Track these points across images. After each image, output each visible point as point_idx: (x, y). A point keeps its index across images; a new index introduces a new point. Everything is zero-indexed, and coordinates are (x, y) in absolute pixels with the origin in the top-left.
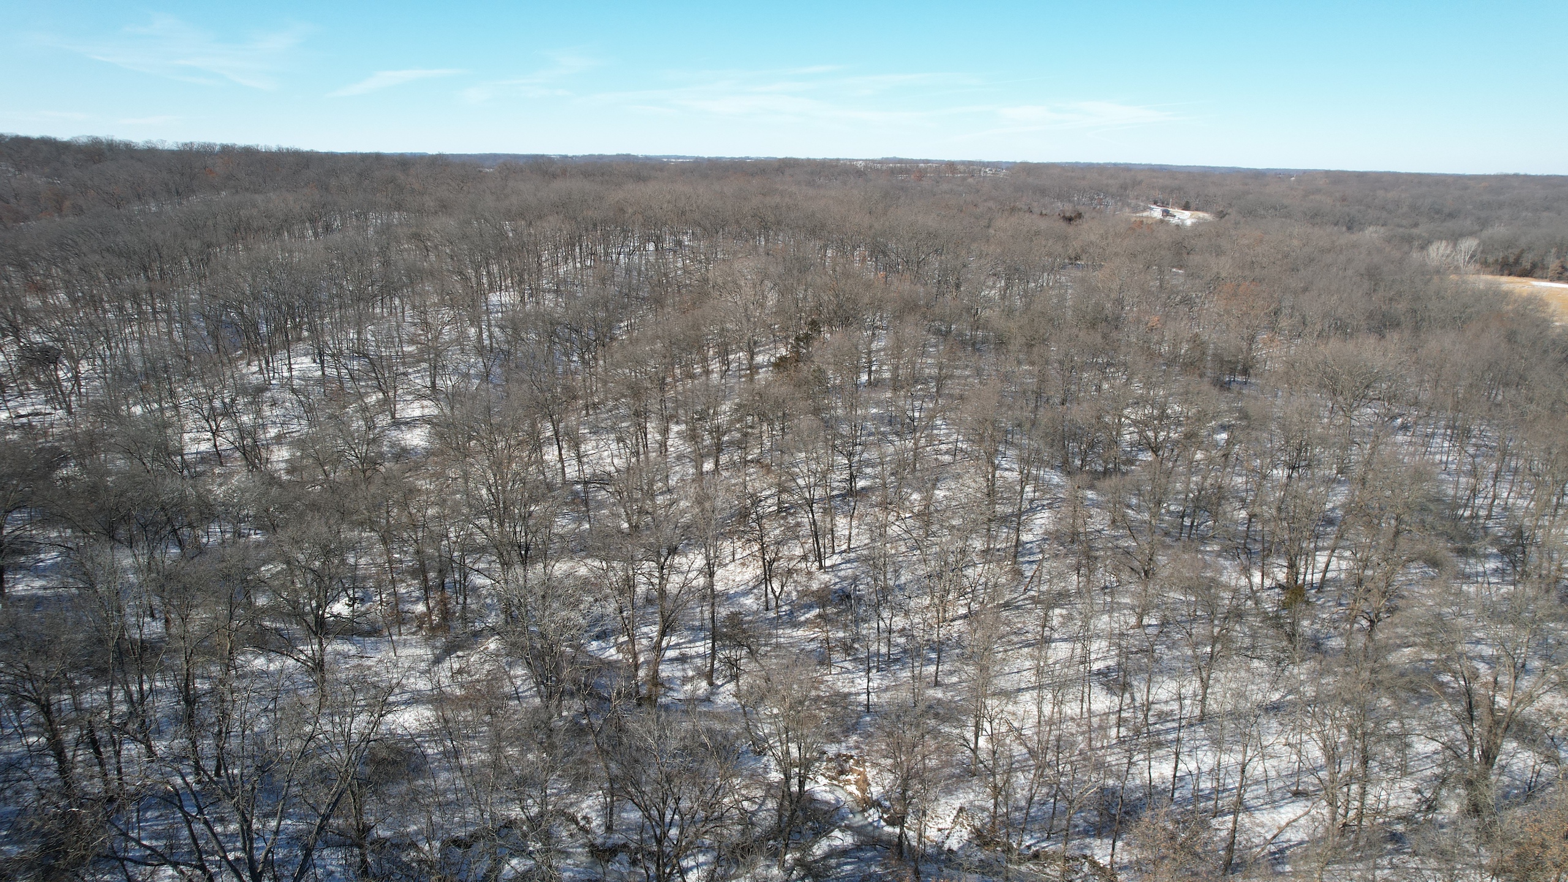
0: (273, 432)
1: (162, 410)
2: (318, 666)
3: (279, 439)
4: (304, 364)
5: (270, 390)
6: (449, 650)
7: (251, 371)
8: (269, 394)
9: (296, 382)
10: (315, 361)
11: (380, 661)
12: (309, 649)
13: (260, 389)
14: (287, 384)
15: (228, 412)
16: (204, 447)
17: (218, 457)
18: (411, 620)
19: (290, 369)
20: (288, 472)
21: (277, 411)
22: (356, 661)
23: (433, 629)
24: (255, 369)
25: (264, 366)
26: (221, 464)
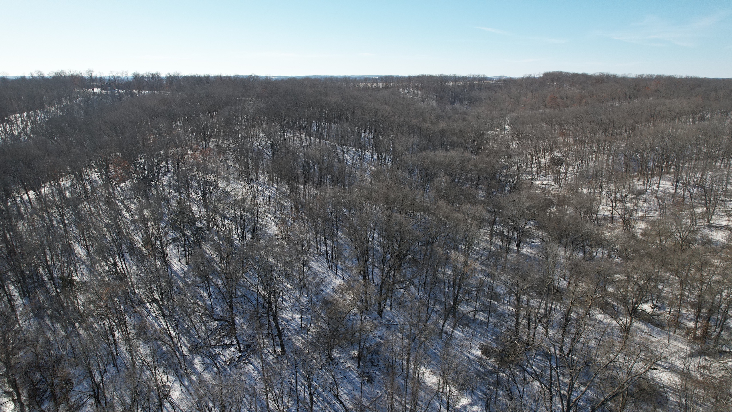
0: (640, 214)
1: (595, 193)
2: (627, 330)
3: (642, 218)
4: (666, 185)
5: (645, 194)
6: (701, 353)
7: (639, 184)
8: (644, 196)
9: (659, 193)
10: (673, 185)
11: (659, 341)
12: (625, 320)
13: (641, 193)
14: (655, 194)
15: (622, 200)
16: (607, 213)
17: (612, 219)
18: (683, 328)
19: (658, 186)
20: (642, 235)
21: (645, 205)
22: (646, 336)
23: (695, 338)
24: (641, 183)
25: (646, 182)
26: (612, 223)
